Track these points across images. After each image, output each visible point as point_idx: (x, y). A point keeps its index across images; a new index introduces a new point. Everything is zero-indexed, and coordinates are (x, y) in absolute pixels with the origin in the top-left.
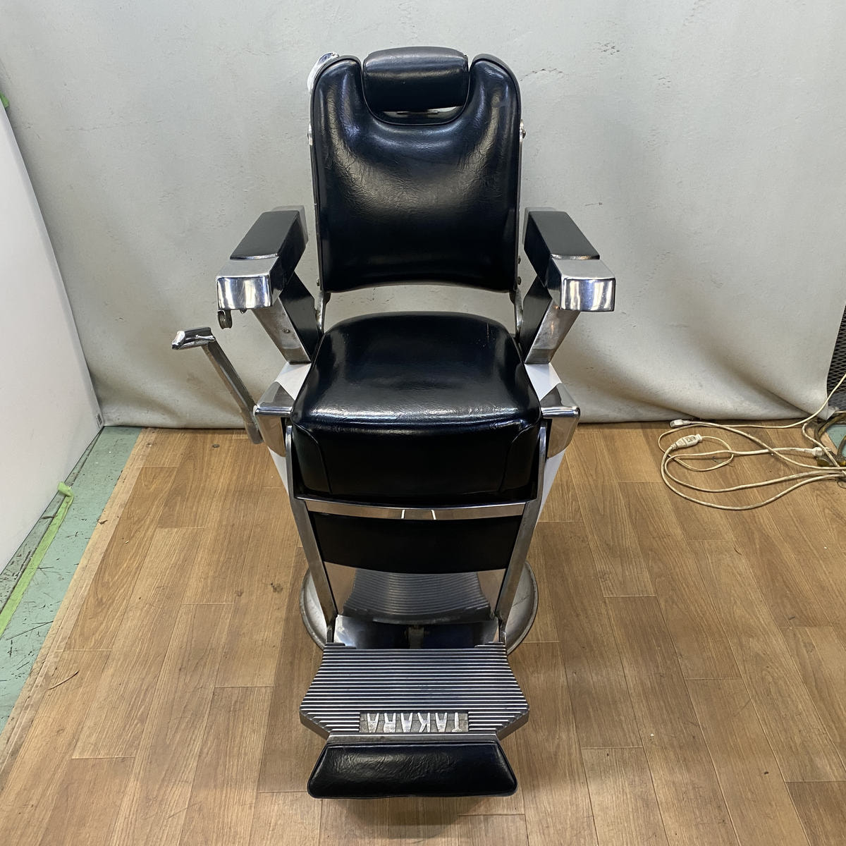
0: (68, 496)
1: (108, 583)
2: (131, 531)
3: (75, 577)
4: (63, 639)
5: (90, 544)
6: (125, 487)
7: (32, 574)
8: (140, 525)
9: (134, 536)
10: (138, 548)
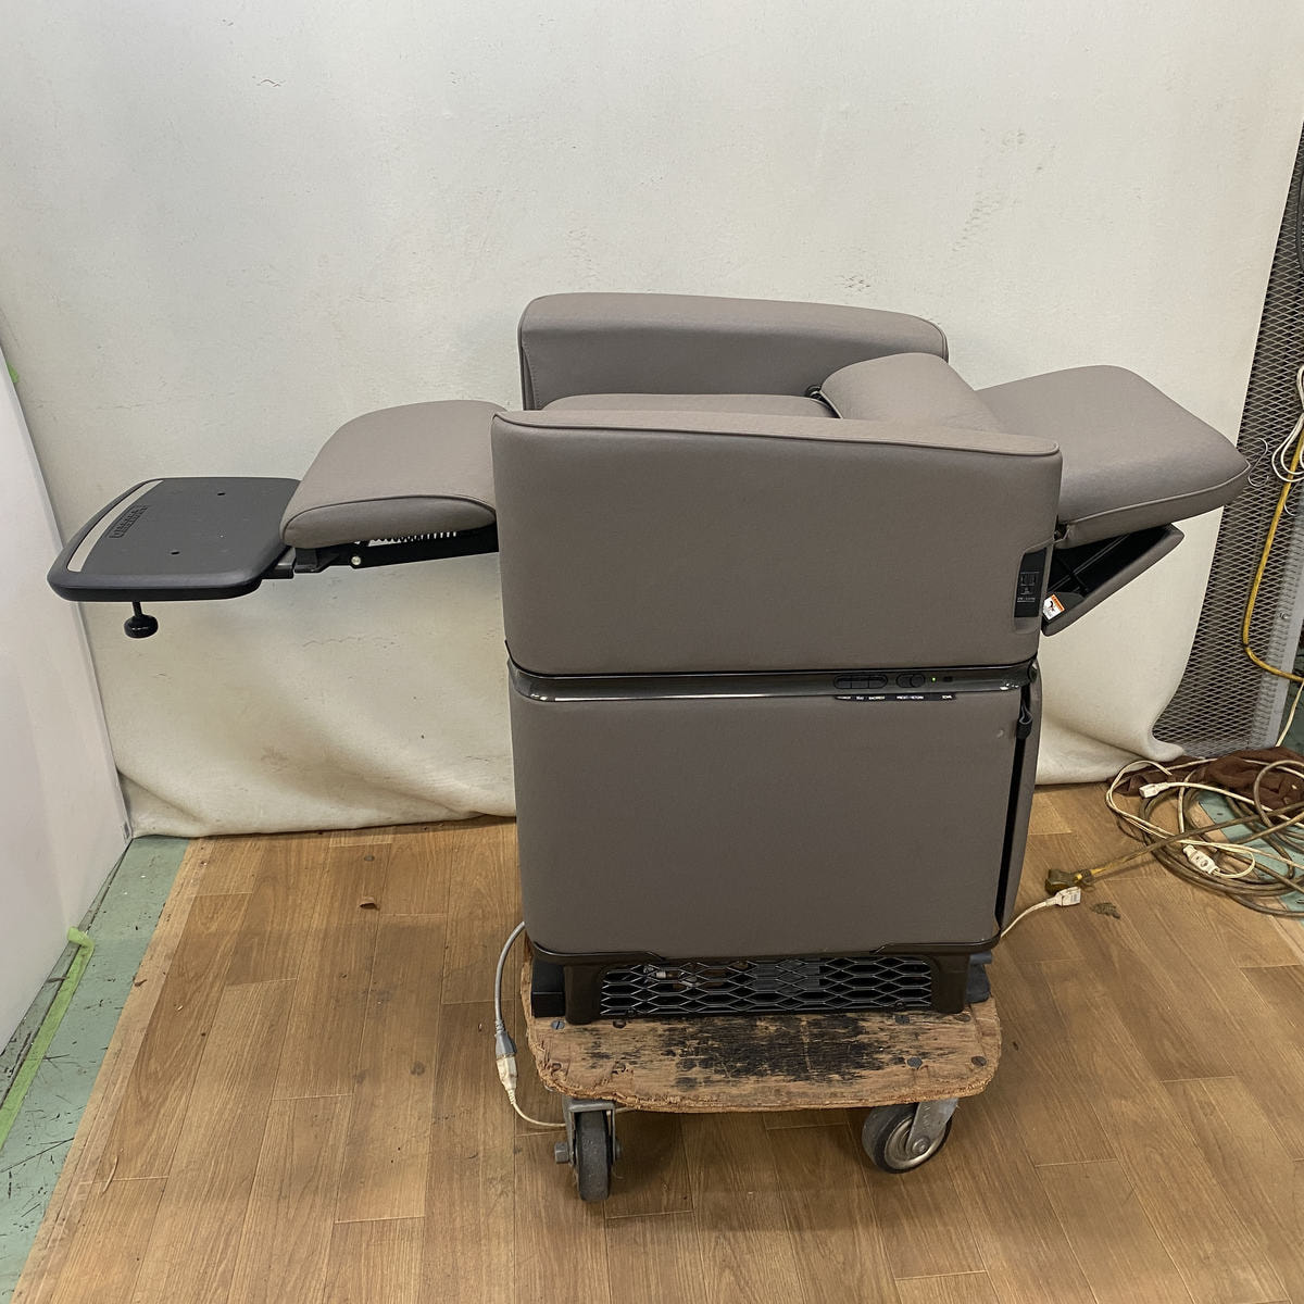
0: (85, 948)
1: (156, 1073)
2: (185, 993)
3: (104, 1067)
4: (93, 1163)
5: (123, 1016)
6: (172, 927)
7: (36, 1067)
8: (198, 984)
9: (190, 1000)
10: (198, 1018)
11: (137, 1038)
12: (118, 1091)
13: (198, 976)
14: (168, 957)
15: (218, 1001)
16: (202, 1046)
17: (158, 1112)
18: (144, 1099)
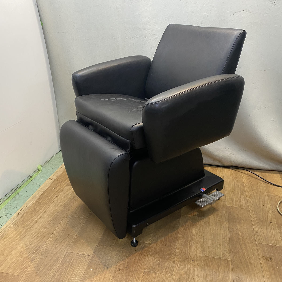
0: (40, 171)
1: (41, 202)
2: (57, 185)
3: (30, 199)
4: (16, 221)
5: (40, 188)
6: (61, 170)
7: (15, 195)
8: (61, 184)
9: (57, 187)
10: (57, 192)
11: (41, 193)
12: (30, 205)
13: (61, 182)
14: (57, 176)
15: (64, 189)
16: (54, 199)
17: (37, 213)
18: (35, 208)
